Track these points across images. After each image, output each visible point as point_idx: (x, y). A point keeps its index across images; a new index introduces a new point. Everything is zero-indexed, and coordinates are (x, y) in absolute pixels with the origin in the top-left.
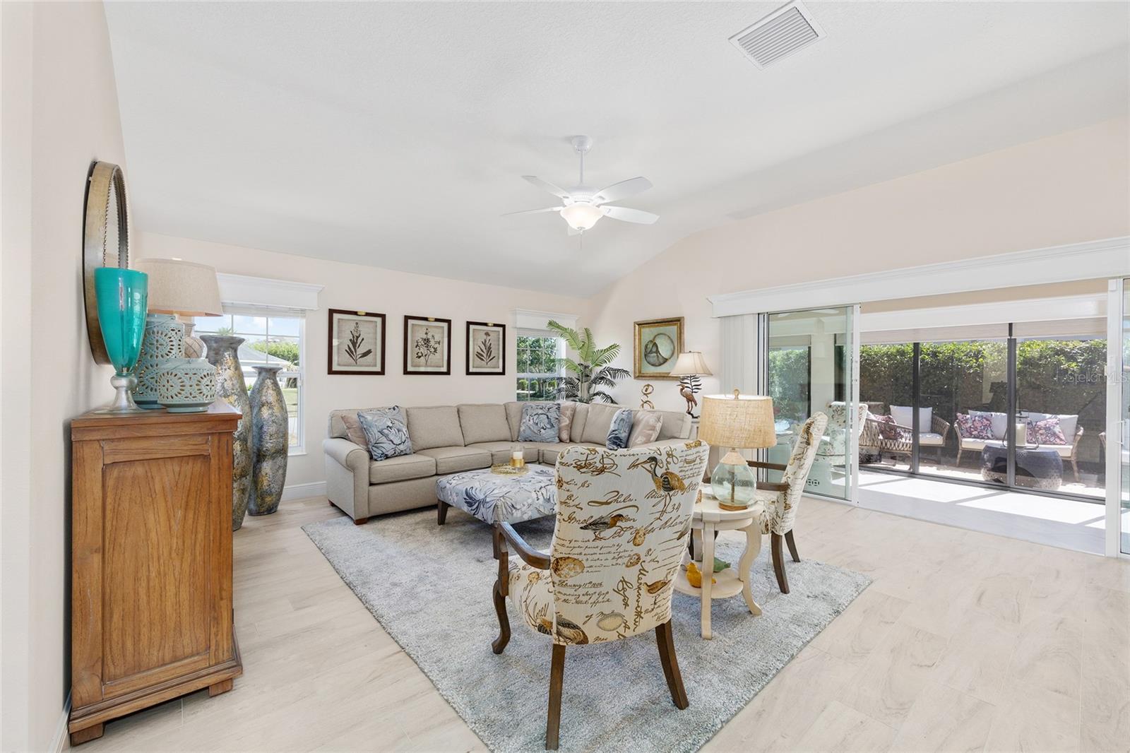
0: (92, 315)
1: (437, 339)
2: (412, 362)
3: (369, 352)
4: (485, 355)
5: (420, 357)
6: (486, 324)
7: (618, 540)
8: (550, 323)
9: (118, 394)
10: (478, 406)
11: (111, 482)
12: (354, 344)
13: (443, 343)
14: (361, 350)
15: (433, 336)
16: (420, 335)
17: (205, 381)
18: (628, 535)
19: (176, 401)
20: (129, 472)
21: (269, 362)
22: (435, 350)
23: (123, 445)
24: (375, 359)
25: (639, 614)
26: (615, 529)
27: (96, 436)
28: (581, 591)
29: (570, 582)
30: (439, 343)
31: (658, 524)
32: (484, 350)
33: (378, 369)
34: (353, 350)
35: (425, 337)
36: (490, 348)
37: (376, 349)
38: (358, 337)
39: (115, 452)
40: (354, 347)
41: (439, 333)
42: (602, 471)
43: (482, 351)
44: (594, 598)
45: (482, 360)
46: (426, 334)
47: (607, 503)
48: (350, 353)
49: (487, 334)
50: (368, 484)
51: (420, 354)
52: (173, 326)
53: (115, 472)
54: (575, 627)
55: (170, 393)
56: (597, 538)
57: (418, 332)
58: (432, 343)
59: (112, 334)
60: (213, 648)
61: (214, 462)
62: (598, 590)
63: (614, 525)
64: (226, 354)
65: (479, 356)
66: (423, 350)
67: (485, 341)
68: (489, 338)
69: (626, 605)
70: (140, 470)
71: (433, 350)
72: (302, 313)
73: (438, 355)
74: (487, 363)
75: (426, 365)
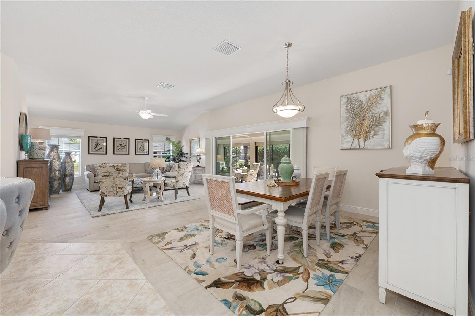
0: (21, 142)
1: (125, 144)
2: (116, 151)
3: (102, 148)
4: (142, 149)
5: (119, 149)
6: (142, 140)
7: (110, 179)
8: (167, 139)
9: (26, 157)
10: (135, 163)
11: (24, 171)
12: (97, 146)
13: (127, 145)
14: (99, 148)
15: (123, 143)
16: (119, 143)
17: (43, 154)
18: (111, 178)
19: (37, 158)
20: (28, 169)
21: (70, 150)
22: (124, 147)
23: (26, 165)
24: (104, 150)
25: (117, 192)
26: (108, 177)
27: (22, 163)
28: (104, 187)
29: (102, 185)
30: (125, 145)
31: (117, 177)
33: (105, 153)
34: (96, 147)
35: (121, 143)
36: (144, 147)
37: (104, 147)
38: (98, 144)
39: (25, 166)
40: (97, 147)
41: (125, 143)
42: (104, 167)
43: (141, 147)
44: (107, 189)
47: (106, 173)
48: (95, 148)
49: (143, 143)
50: (94, 182)
52: (37, 144)
53: (25, 169)
54: (104, 193)
55: (35, 156)
56: (105, 178)
57: (118, 142)
58: (123, 145)
59: (24, 146)
60: (44, 201)
61: (44, 169)
62: (108, 187)
63: (108, 176)
64: (54, 149)
65: (140, 149)
66: (120, 147)
67: (142, 145)
69: (114, 190)
70: (30, 169)
72: (80, 137)
73: (125, 149)
74: (143, 151)
75: (121, 152)
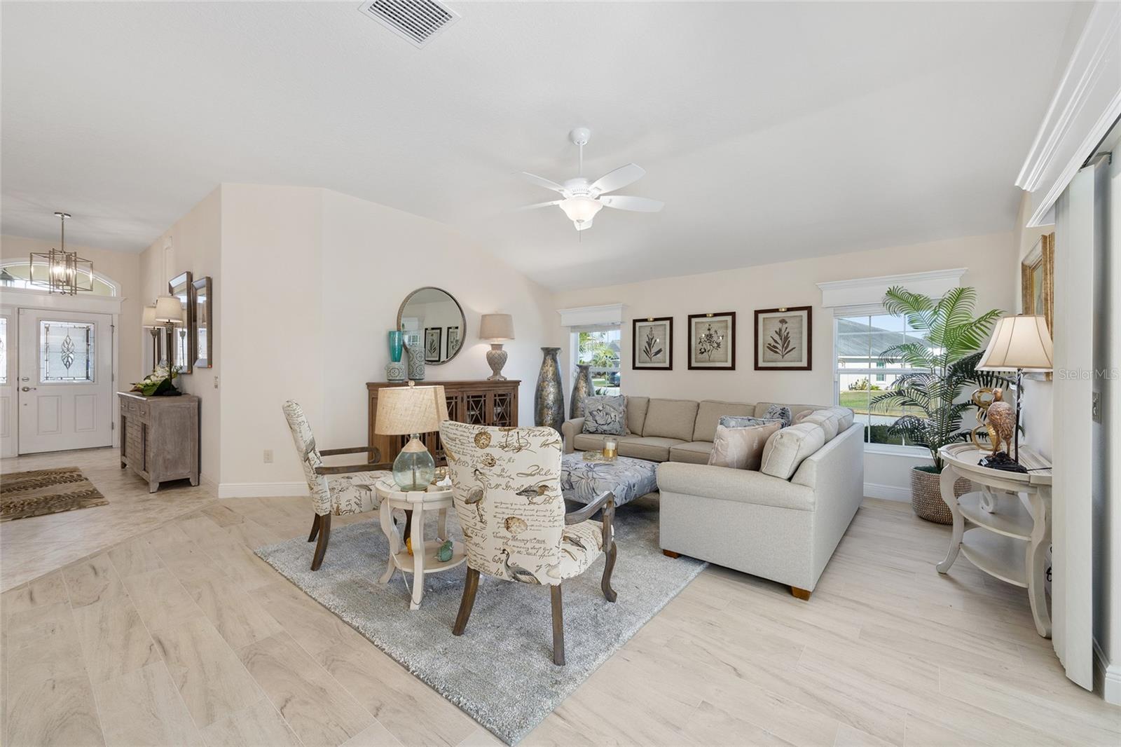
1: (721, 333)
2: (696, 358)
3: (659, 351)
4: (780, 347)
5: (703, 353)
6: (776, 310)
8: (890, 293)
12: (649, 344)
13: (727, 336)
14: (654, 350)
15: (716, 331)
16: (703, 332)
22: (719, 345)
24: (665, 357)
30: (723, 337)
32: (779, 341)
33: (667, 365)
34: (649, 350)
35: (708, 333)
36: (787, 338)
37: (665, 348)
38: (652, 339)
40: (650, 348)
41: (721, 329)
43: (776, 342)
45: (776, 352)
46: (709, 330)
48: (647, 352)
49: (783, 321)
51: (703, 350)
57: (701, 330)
58: (715, 338)
65: (773, 348)
66: (708, 347)
67: (780, 330)
68: (785, 326)
71: (716, 345)
72: (614, 326)
73: (721, 350)
74: (783, 356)
75: (709, 361)
